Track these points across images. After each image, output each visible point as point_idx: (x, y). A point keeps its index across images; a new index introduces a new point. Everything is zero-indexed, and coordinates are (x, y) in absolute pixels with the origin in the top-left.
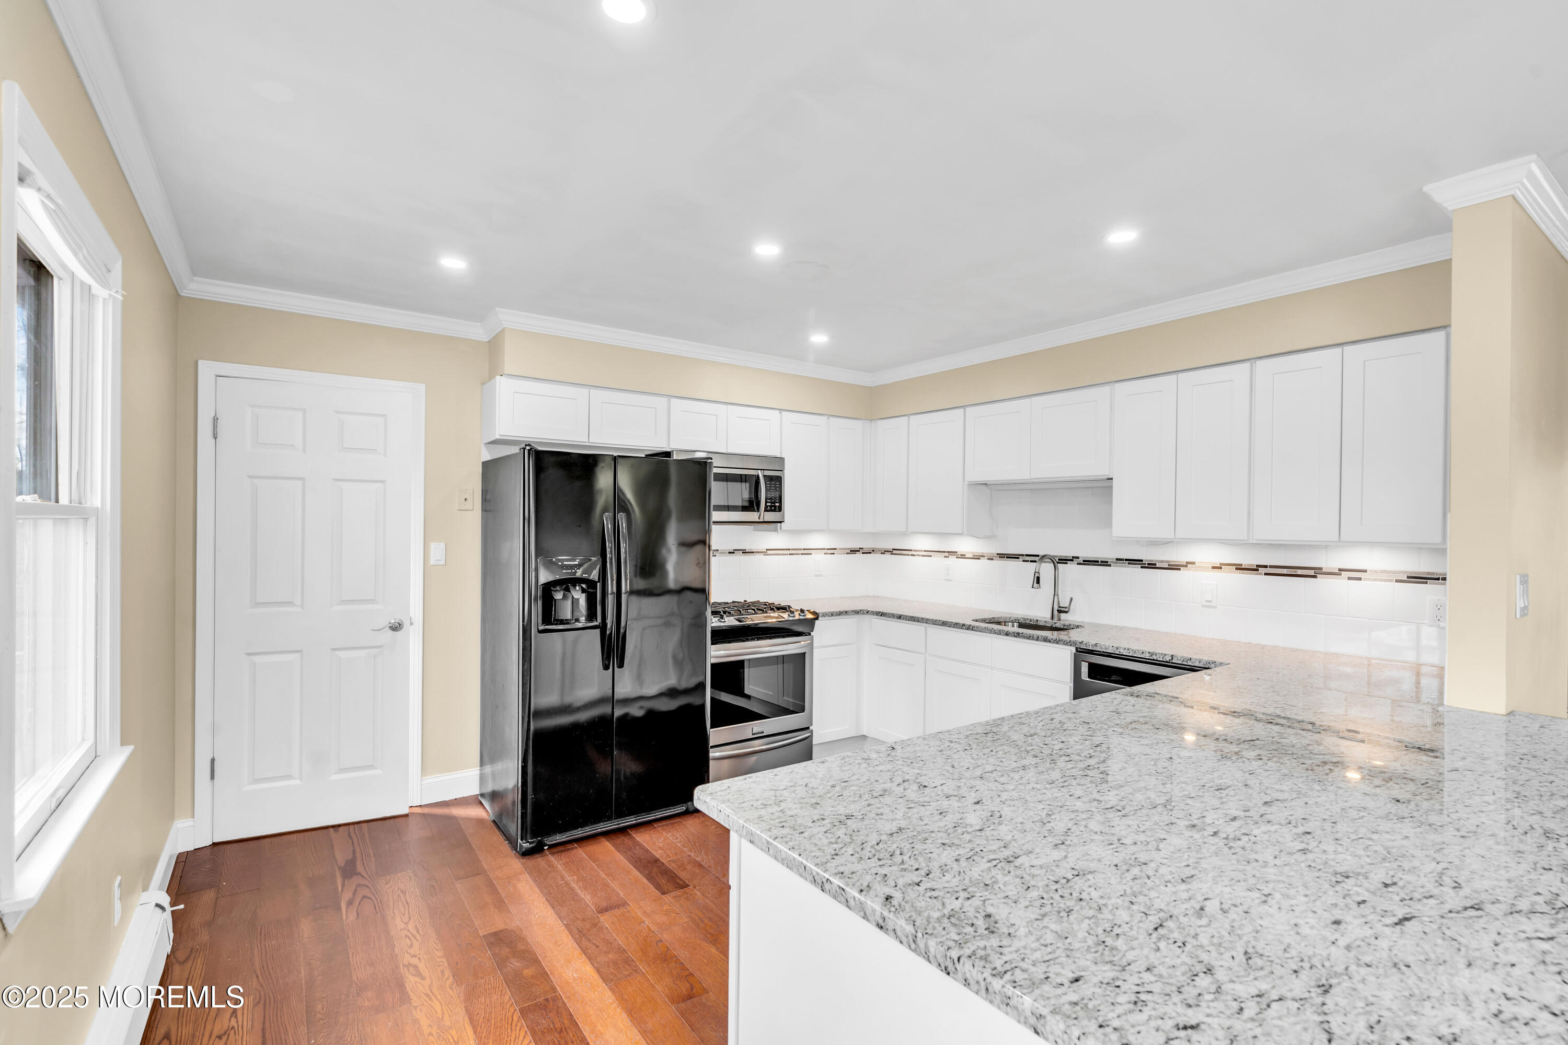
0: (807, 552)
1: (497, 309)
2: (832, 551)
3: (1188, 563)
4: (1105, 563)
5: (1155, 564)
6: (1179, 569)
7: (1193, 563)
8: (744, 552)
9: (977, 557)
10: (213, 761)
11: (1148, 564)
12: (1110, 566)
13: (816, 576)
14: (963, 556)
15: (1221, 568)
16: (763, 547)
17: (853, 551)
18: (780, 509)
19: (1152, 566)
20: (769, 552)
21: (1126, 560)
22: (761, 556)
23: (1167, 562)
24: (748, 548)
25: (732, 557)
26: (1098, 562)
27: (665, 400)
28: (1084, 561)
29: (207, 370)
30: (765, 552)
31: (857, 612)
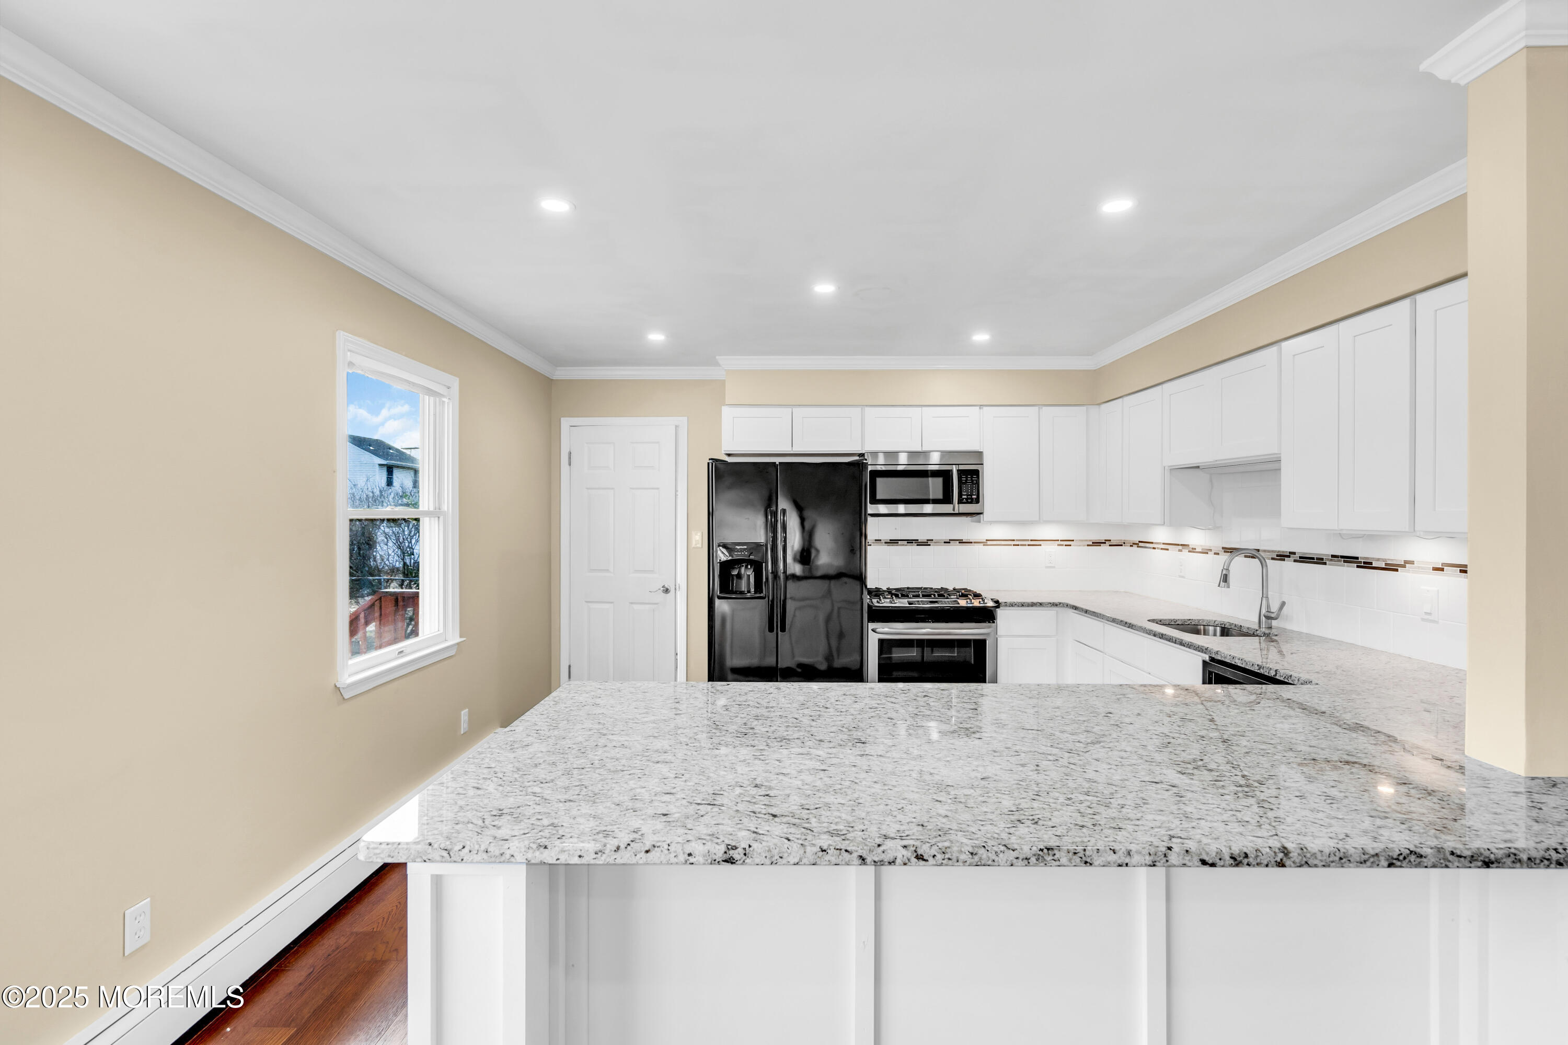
0: (1035, 543)
1: (717, 357)
2: (1068, 543)
3: (1406, 562)
4: (1320, 561)
5: (1371, 563)
6: (1397, 570)
7: (1412, 562)
8: (961, 542)
9: (1205, 552)
10: (570, 667)
11: (1365, 563)
12: (1325, 564)
13: (1047, 567)
14: (1193, 550)
15: (1442, 570)
16: (983, 538)
17: (1097, 544)
18: (977, 501)
19: (1367, 565)
20: (989, 543)
21: (1342, 557)
22: (981, 546)
23: (1384, 560)
24: (965, 539)
25: (947, 547)
26: (1313, 558)
27: (859, 409)
28: (1300, 557)
29: (565, 423)
30: (985, 543)
31: (1055, 605)
